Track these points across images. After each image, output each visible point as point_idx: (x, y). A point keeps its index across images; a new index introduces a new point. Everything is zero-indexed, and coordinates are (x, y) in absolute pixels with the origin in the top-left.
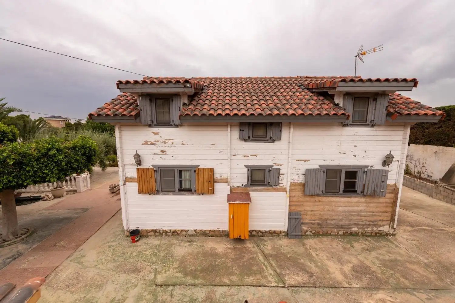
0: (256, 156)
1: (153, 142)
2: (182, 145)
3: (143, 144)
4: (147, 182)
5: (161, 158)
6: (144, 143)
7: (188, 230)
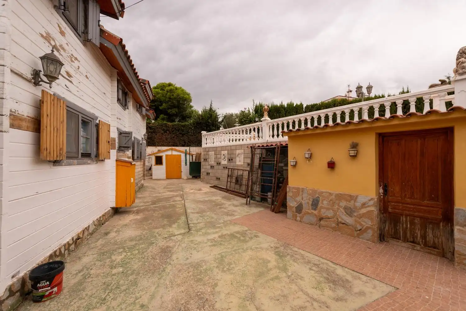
0: (120, 119)
1: (58, 44)
2: (85, 78)
3: (42, 36)
4: (57, 129)
5: (66, 85)
6: (45, 35)
7: (89, 226)
